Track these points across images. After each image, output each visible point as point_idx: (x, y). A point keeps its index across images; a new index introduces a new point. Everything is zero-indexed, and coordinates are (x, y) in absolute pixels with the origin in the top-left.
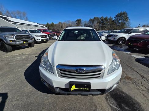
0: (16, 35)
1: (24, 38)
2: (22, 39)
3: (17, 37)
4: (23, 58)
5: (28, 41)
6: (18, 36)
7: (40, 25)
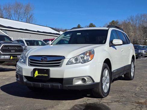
0: (3, 45)
1: (13, 50)
2: (10, 52)
3: (4, 48)
4: (4, 78)
5: (17, 57)
6: (5, 46)
7: (58, 33)
